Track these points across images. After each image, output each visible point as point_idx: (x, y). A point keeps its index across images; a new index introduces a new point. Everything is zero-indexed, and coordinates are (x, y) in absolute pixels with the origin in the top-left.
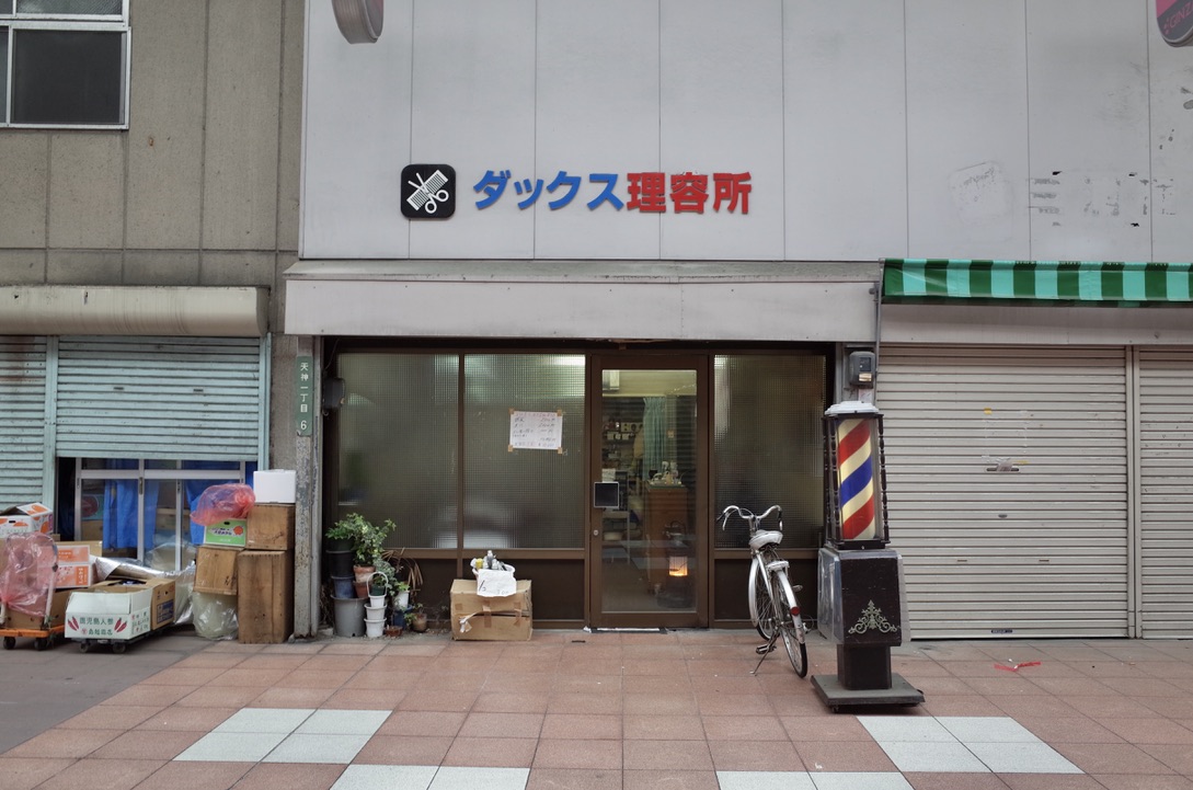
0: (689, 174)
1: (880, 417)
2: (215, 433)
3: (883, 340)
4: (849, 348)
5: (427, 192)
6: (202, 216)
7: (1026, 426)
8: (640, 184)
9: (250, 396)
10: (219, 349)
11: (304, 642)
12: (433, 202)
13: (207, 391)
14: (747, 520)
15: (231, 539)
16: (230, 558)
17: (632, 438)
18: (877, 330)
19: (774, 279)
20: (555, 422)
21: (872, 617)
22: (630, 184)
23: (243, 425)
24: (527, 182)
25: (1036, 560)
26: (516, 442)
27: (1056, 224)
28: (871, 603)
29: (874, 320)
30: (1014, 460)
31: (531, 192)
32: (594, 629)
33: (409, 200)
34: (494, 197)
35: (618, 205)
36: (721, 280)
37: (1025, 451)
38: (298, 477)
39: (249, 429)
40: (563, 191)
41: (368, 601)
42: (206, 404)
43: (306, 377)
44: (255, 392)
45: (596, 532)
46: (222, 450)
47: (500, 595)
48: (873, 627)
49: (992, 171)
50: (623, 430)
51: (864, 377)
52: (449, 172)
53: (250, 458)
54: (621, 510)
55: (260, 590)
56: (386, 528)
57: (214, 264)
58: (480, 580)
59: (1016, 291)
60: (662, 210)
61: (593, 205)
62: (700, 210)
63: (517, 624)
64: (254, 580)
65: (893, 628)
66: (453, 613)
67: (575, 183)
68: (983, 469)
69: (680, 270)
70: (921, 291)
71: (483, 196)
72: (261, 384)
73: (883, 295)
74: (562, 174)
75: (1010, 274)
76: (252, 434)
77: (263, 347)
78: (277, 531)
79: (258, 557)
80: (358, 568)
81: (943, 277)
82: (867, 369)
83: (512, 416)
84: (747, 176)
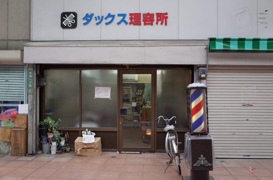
0: (148, 13)
1: (206, 89)
2: (12, 93)
3: (209, 64)
4: (198, 67)
5: (68, 20)
6: (8, 30)
7: (255, 91)
8: (133, 17)
9: (22, 82)
10: (12, 69)
11: (31, 156)
12: (70, 23)
13: (9, 81)
14: (165, 121)
15: (11, 125)
16: (9, 131)
17: (142, 94)
18: (207, 61)
19: (174, 45)
20: (108, 90)
21: (202, 160)
22: (130, 17)
23: (20, 91)
24: (99, 17)
25: (258, 134)
26: (97, 96)
27: (266, 27)
28: (202, 155)
29: (206, 58)
30: (251, 102)
31: (100, 20)
32: (120, 152)
33: (63, 23)
34: (89, 21)
35: (126, 23)
36: (157, 45)
37: (255, 99)
38: (29, 106)
39: (21, 92)
40: (110, 19)
41: (51, 143)
42: (9, 85)
43: (31, 76)
44: (23, 81)
45: (120, 123)
46: (14, 98)
47: (90, 142)
48: (202, 164)
49: (245, 11)
50: (140, 92)
51: (203, 76)
52: (75, 14)
53: (22, 100)
54: (138, 114)
55: (17, 140)
56: (58, 121)
57: (11, 44)
58: (83, 137)
59: (253, 48)
60: (140, 24)
61: (119, 23)
62: (152, 24)
63: (95, 151)
64: (16, 137)
65: (210, 164)
66: (76, 147)
67: (113, 17)
68: (241, 105)
69: (145, 42)
70: (222, 48)
71: (85, 21)
72: (24, 79)
73: (209, 49)
74: (109, 14)
75: (251, 42)
76: (22, 93)
77: (25, 68)
78: (24, 122)
79: (16, 130)
80: (48, 134)
81: (229, 43)
82: (204, 73)
83: (95, 88)
84: (166, 14)
